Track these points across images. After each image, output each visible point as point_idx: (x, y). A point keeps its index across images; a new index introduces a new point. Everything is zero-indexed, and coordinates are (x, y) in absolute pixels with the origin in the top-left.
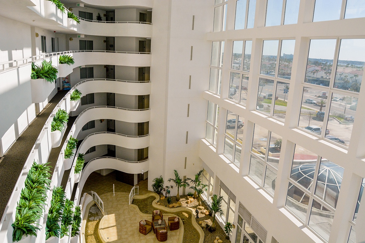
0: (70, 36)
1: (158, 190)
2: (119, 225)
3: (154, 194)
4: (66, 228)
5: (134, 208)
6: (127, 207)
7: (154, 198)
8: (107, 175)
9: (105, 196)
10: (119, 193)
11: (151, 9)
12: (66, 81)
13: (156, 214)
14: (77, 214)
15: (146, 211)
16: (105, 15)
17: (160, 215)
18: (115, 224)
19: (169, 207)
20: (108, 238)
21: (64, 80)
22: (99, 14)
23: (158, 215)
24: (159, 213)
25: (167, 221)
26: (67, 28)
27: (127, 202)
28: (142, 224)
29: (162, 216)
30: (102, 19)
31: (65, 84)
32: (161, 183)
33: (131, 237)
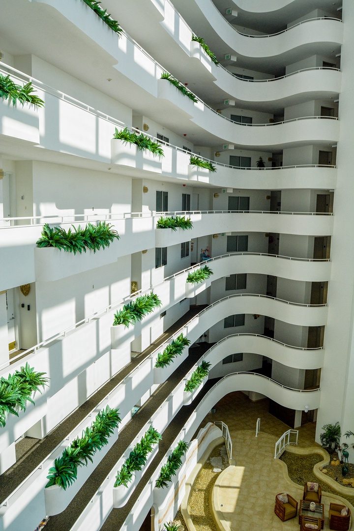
0: (215, 191)
1: (330, 446)
2: (245, 488)
3: (321, 452)
4: (129, 473)
5: (281, 467)
6: (270, 463)
7: (321, 459)
8: (257, 402)
9: (243, 434)
10: (265, 435)
11: (336, 143)
12: (206, 254)
13: (312, 489)
14: (176, 452)
15: (300, 478)
16: (270, 159)
17: (317, 493)
18: (238, 485)
19: (341, 483)
20: (222, 506)
21: (204, 253)
22: (261, 158)
23: (315, 492)
24: (316, 488)
25: (327, 508)
26: (188, 176)
27: (272, 453)
28: (280, 499)
29: (321, 496)
30: (265, 165)
31: (204, 258)
32: (336, 435)
33: (258, 517)
